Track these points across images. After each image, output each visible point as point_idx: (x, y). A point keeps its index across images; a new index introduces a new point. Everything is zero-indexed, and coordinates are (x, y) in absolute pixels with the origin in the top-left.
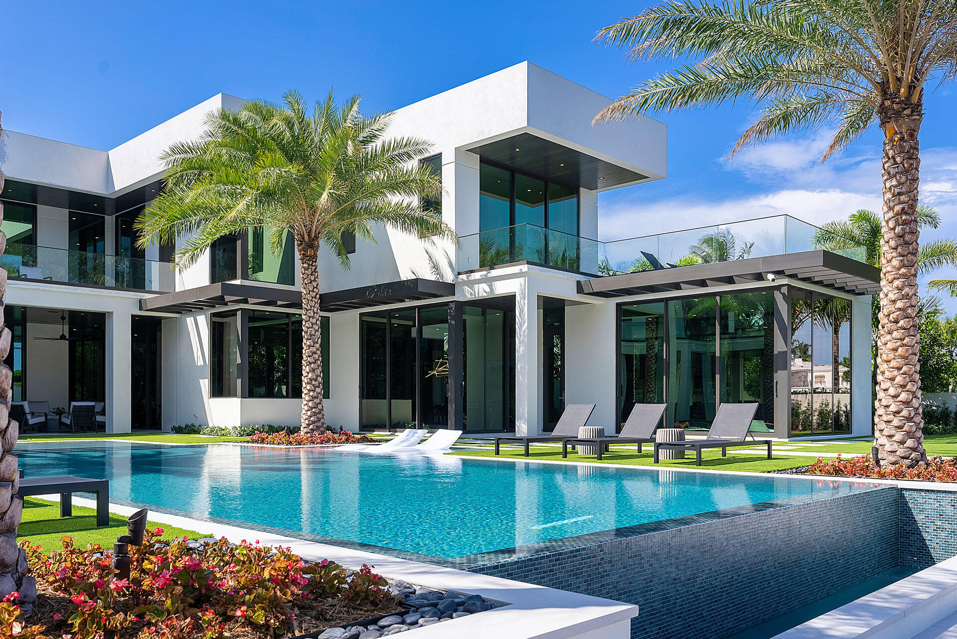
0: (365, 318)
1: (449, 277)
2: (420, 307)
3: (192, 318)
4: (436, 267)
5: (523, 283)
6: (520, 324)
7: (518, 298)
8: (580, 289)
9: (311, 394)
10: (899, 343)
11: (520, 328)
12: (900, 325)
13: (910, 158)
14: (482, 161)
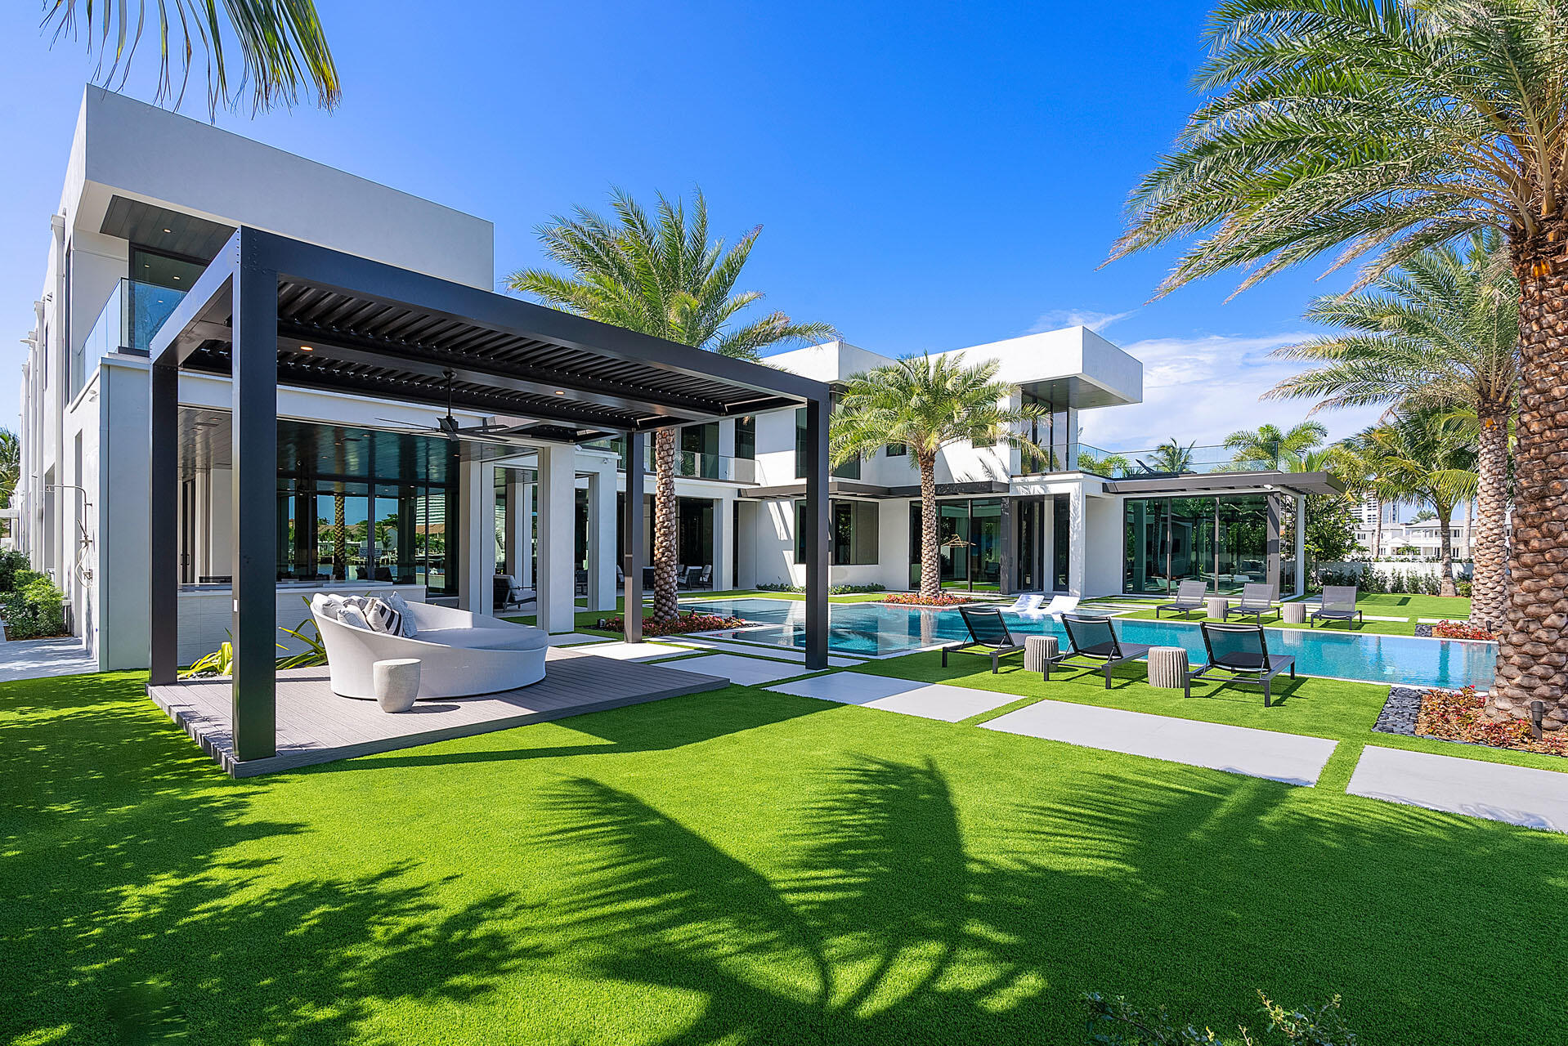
0: (913, 505)
1: (1004, 479)
2: (972, 499)
3: (775, 503)
4: (989, 471)
5: (1077, 488)
6: (1074, 518)
7: (1072, 498)
8: (1105, 488)
9: (932, 567)
10: (1496, 555)
11: (1075, 520)
12: (1496, 544)
13: (1504, 440)
14: (1024, 393)
